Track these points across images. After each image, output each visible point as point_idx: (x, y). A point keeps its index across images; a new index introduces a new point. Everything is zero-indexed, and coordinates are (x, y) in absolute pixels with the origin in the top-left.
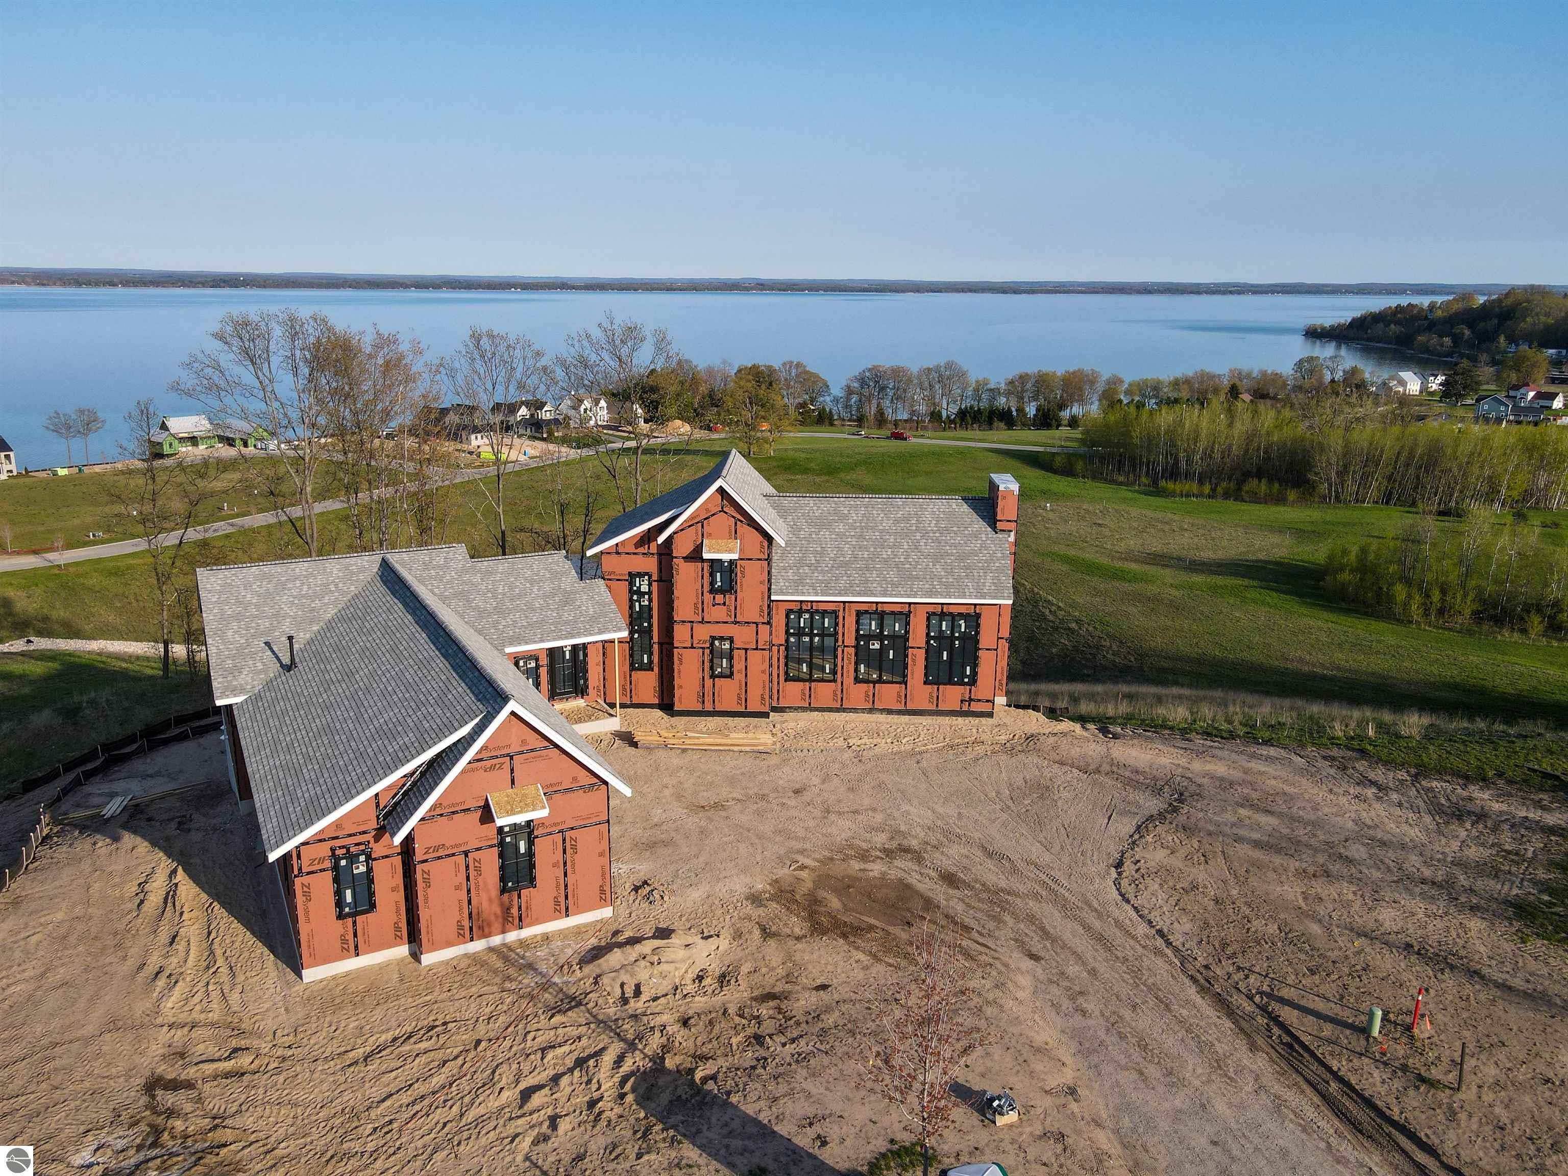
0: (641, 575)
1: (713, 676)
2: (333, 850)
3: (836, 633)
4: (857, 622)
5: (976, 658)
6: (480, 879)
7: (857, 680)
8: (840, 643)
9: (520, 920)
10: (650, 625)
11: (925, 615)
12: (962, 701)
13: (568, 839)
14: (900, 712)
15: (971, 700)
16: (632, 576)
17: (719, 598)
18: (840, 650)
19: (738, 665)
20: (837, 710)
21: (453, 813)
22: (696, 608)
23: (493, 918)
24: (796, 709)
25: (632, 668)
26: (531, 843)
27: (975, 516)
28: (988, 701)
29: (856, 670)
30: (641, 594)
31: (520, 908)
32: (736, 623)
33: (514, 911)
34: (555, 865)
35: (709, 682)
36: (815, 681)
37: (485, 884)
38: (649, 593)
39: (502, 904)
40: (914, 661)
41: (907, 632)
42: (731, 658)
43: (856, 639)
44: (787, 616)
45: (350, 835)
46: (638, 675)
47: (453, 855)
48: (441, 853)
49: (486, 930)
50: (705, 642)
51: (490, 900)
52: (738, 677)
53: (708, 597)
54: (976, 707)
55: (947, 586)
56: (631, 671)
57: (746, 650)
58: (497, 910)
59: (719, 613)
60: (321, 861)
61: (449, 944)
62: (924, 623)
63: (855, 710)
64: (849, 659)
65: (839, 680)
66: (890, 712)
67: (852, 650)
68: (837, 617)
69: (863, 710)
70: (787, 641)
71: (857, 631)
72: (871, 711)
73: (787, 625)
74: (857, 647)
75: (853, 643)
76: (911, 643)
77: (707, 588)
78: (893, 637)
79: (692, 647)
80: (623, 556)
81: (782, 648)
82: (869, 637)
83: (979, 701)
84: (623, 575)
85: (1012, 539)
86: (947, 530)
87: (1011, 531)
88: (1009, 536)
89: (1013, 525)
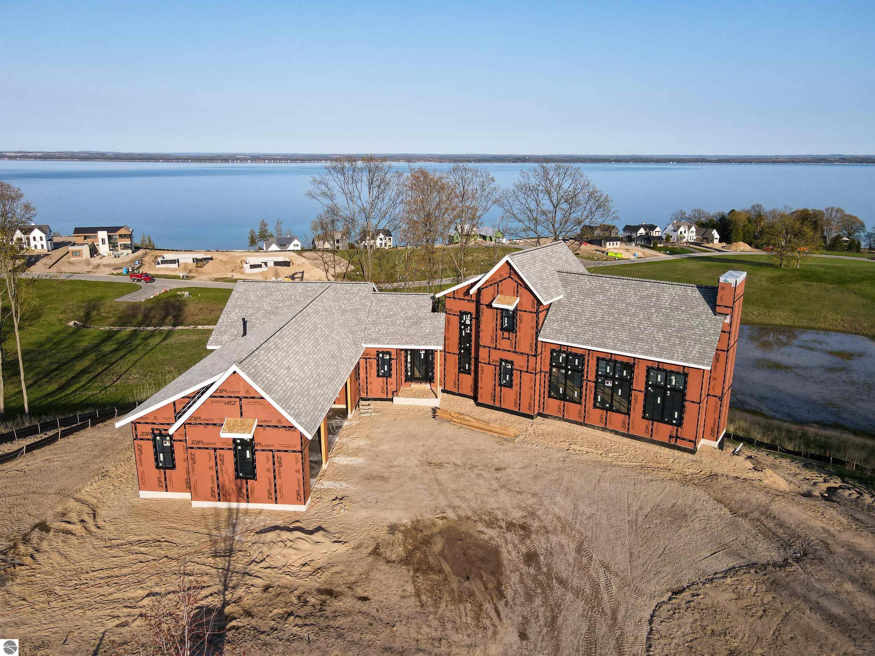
0: (466, 313)
1: (500, 385)
2: (153, 430)
3: (583, 370)
4: (597, 365)
5: (683, 406)
6: (223, 467)
7: (595, 406)
8: (585, 378)
9: (248, 497)
10: (470, 346)
11: (646, 368)
12: (670, 437)
13: (276, 457)
14: (624, 435)
15: (677, 437)
16: (462, 313)
17: (506, 334)
18: (585, 382)
19: (516, 381)
20: (581, 424)
21: (207, 424)
22: (492, 339)
23: (231, 491)
24: (555, 418)
25: (460, 372)
26: (253, 453)
27: (703, 300)
28: (690, 441)
30: (466, 326)
31: (247, 490)
32: (516, 352)
33: (244, 491)
34: (268, 470)
35: (498, 388)
36: (567, 401)
37: (227, 470)
38: (471, 325)
39: (237, 485)
40: (636, 400)
41: (632, 378)
42: (511, 375)
43: (596, 377)
44: (552, 354)
45: (161, 424)
46: (463, 376)
47: (207, 448)
48: (200, 445)
49: (228, 497)
50: (496, 362)
51: (230, 481)
52: (515, 388)
53: (499, 332)
54: (680, 443)
55: (661, 349)
56: (459, 373)
57: (521, 371)
58: (235, 488)
59: (505, 344)
60: (147, 434)
61: (206, 499)
62: (645, 373)
63: (593, 427)
64: (590, 390)
65: (583, 404)
66: (617, 433)
67: (593, 385)
68: (584, 359)
69: (598, 428)
70: (551, 370)
71: (597, 371)
72: (604, 429)
73: (551, 359)
74: (596, 382)
75: (594, 379)
76: (634, 387)
77: (499, 327)
78: (622, 379)
79: (489, 364)
80: (457, 300)
81: (547, 375)
82: (606, 377)
83: (683, 439)
84: (457, 312)
85: (728, 321)
86: (677, 308)
87: (727, 315)
88: (725, 319)
89: (729, 310)
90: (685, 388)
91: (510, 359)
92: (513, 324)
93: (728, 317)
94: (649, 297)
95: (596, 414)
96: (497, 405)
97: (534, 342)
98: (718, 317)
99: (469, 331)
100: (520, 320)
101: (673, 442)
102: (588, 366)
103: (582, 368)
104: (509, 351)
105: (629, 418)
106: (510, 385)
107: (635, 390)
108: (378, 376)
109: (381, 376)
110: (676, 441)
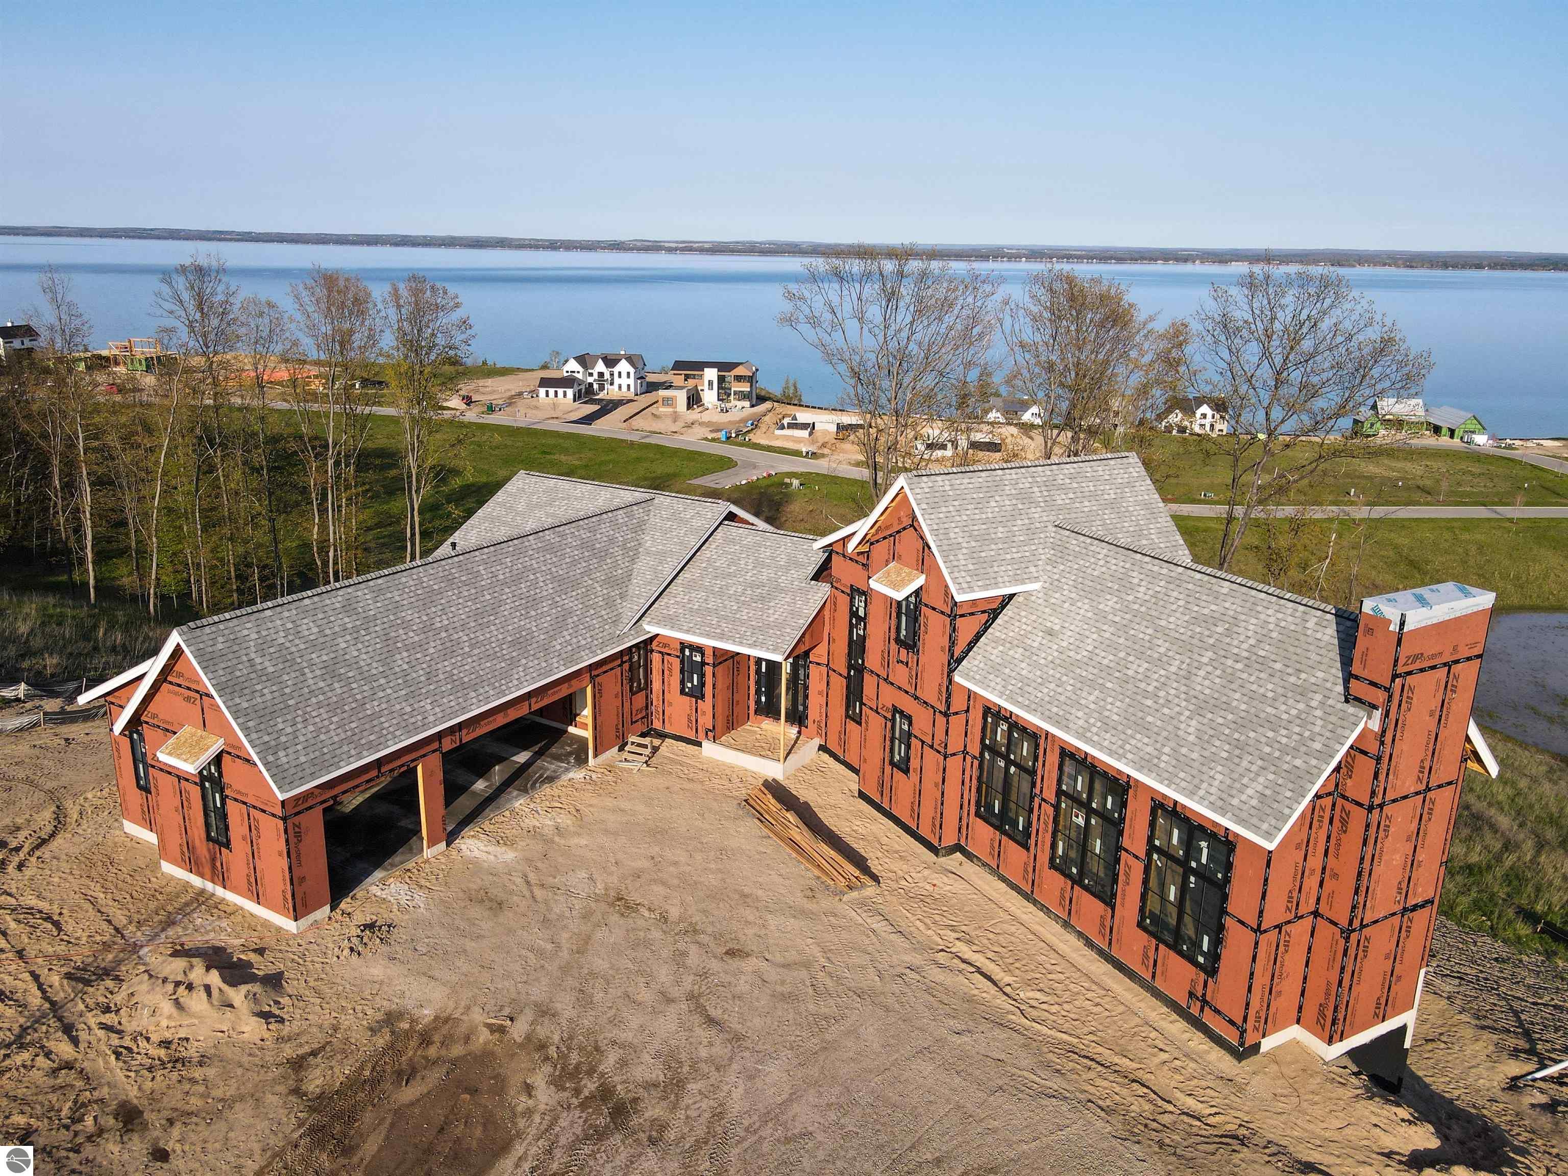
0: (858, 593)
1: (892, 763)
3: (1035, 772)
4: (1061, 767)
5: (1221, 928)
6: (191, 812)
7: (1052, 864)
8: (1037, 791)
9: (224, 878)
10: (863, 664)
11: (1150, 804)
12: (1191, 995)
13: (252, 818)
14: (1102, 953)
15: (1204, 1002)
16: (854, 591)
17: (903, 654)
18: (1037, 801)
19: (915, 762)
20: (1027, 897)
22: (883, 657)
23: (204, 860)
24: (984, 864)
25: (847, 716)
26: (224, 801)
27: (1335, 653)
28: (1232, 1023)
29: (1054, 846)
30: (859, 619)
31: (222, 864)
32: (916, 698)
33: (219, 865)
34: (244, 838)
35: (888, 769)
36: (1006, 834)
37: (195, 821)
38: (864, 620)
39: (209, 850)
40: (1127, 875)
41: (1122, 819)
42: (908, 746)
43: (1058, 794)
44: (984, 717)
46: (850, 725)
47: (170, 773)
49: (200, 868)
50: (888, 710)
51: (200, 840)
52: (914, 777)
53: (893, 646)
54: (1208, 1018)
57: (923, 742)
58: (207, 855)
59: (901, 675)
61: (176, 863)
62: (1146, 818)
63: (1047, 912)
64: (1046, 824)
65: (1032, 850)
66: (1089, 943)
67: (1051, 811)
68: (1037, 749)
69: (1056, 918)
70: (982, 754)
71: (1059, 781)
72: (1066, 925)
73: (983, 730)
74: (1057, 808)
75: (1053, 799)
76: (1125, 842)
77: (893, 634)
78: (1103, 815)
79: (877, 712)
80: (847, 561)
81: (976, 763)
82: (1076, 800)
83: (1218, 1012)
84: (845, 586)
85: (1375, 725)
86: (1263, 662)
87: (1375, 707)
88: (1370, 717)
89: (1380, 696)
90: (1227, 880)
91: (907, 711)
92: (915, 633)
93: (1377, 714)
94: (1211, 621)
95: (1054, 882)
96: (886, 806)
97: (945, 683)
98: (1351, 709)
99: (861, 632)
100: (926, 625)
101: (1195, 1010)
102: (1044, 765)
103: (1034, 764)
104: (907, 692)
105: (1113, 917)
106: (904, 767)
107: (1126, 851)
108: (682, 692)
109: (687, 694)
110: (1202, 1010)
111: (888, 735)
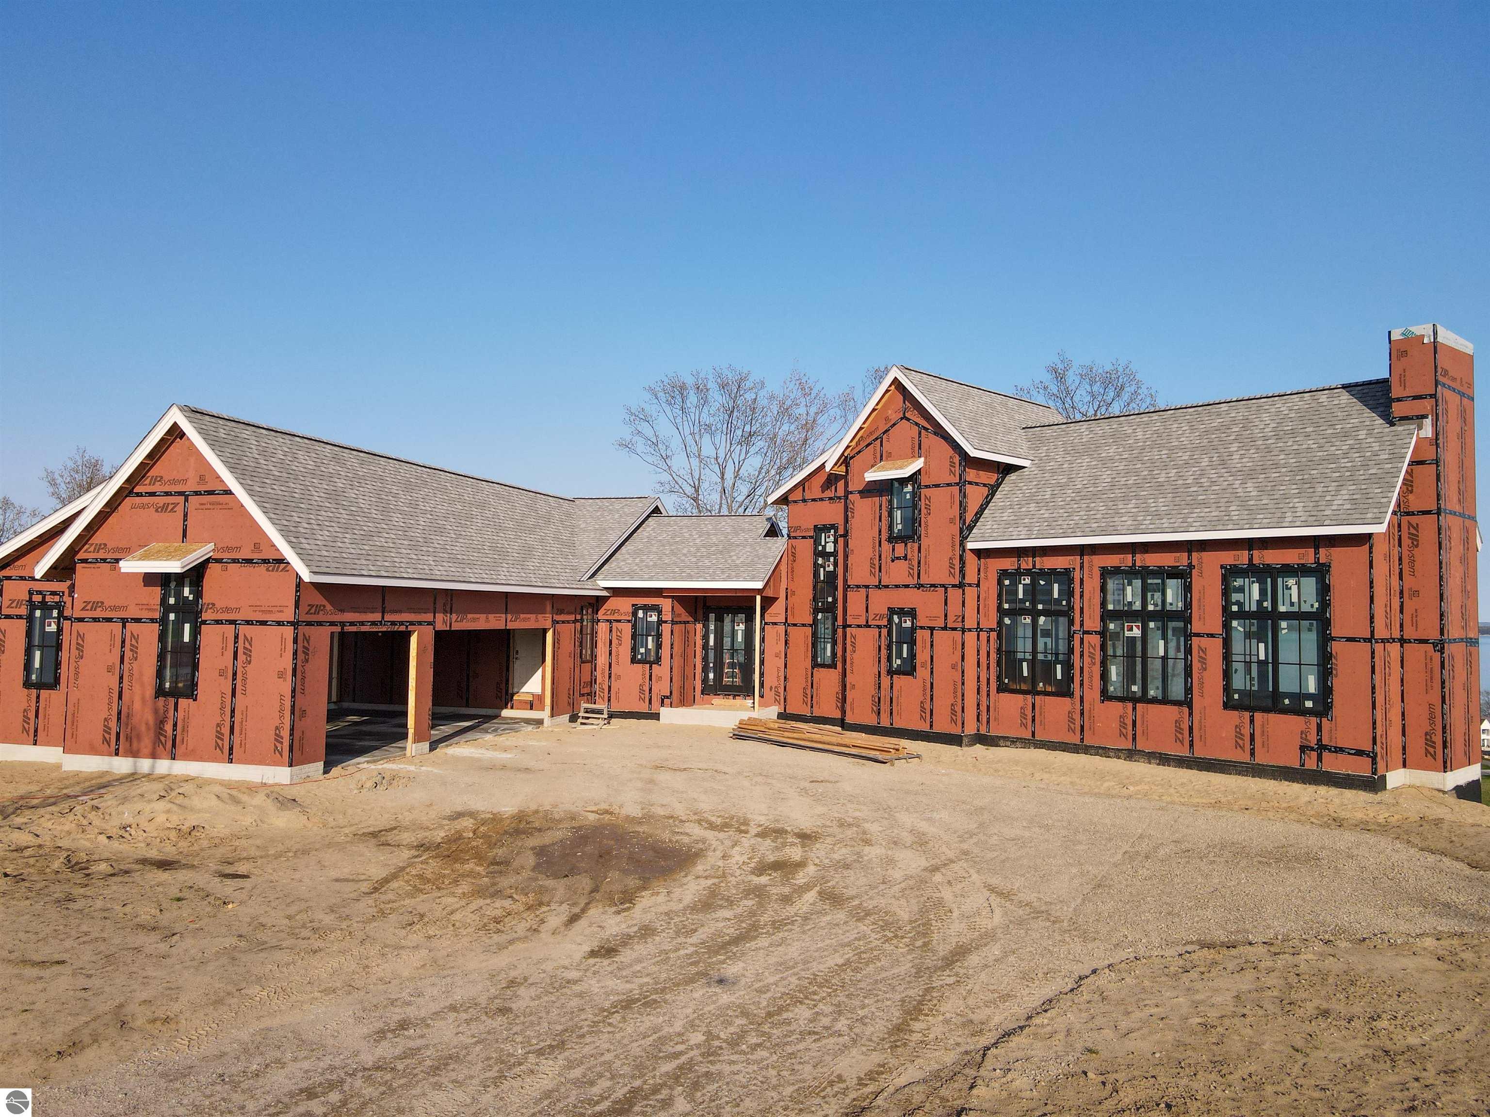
0: (826, 529)
1: (891, 672)
2: (31, 593)
3: (1071, 608)
4: (1103, 589)
6: (135, 665)
7: (1105, 696)
8: (1077, 627)
10: (835, 600)
11: (1219, 572)
12: (1303, 749)
13: (241, 638)
15: (1322, 747)
16: (820, 530)
17: (900, 549)
18: (1077, 638)
19: (922, 656)
20: (1075, 749)
22: (872, 565)
24: (1014, 742)
25: (815, 665)
27: (1359, 406)
28: (1360, 753)
29: (1104, 676)
30: (825, 555)
31: (175, 725)
32: (919, 586)
33: (168, 727)
34: (222, 674)
35: (886, 681)
36: (1039, 693)
38: (834, 554)
39: (156, 711)
40: (1203, 660)
41: (1188, 605)
42: (912, 643)
44: (1000, 582)
46: (820, 673)
47: (111, 620)
48: (98, 613)
50: (881, 617)
51: (143, 700)
52: (922, 672)
53: (886, 547)
54: (1332, 764)
56: (813, 668)
57: (932, 629)
58: (150, 717)
59: (898, 573)
60: (20, 604)
61: (93, 750)
62: (1218, 587)
63: (1103, 751)
64: (1092, 656)
65: (1077, 694)
66: (1164, 759)
67: (1096, 640)
68: (1071, 581)
69: (1118, 753)
70: (1000, 623)
71: (1103, 604)
72: (1131, 754)
73: (1000, 596)
74: (1103, 633)
75: (1097, 626)
76: (1196, 626)
77: (885, 535)
78: (1163, 613)
79: (868, 626)
80: (810, 504)
82: (1126, 615)
83: (1339, 750)
85: (1427, 431)
87: (1424, 417)
88: (1420, 428)
89: (1428, 404)
90: (1326, 605)
91: (907, 606)
93: (1428, 422)
95: (1109, 717)
97: (958, 552)
98: (1400, 428)
99: (831, 568)
100: (928, 507)
101: (1311, 763)
102: (1082, 596)
103: (1069, 602)
104: (907, 586)
105: (1191, 714)
106: (909, 669)
107: (1198, 635)
108: (634, 660)
109: (640, 662)
110: (1320, 759)
111: (884, 643)
